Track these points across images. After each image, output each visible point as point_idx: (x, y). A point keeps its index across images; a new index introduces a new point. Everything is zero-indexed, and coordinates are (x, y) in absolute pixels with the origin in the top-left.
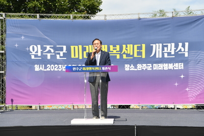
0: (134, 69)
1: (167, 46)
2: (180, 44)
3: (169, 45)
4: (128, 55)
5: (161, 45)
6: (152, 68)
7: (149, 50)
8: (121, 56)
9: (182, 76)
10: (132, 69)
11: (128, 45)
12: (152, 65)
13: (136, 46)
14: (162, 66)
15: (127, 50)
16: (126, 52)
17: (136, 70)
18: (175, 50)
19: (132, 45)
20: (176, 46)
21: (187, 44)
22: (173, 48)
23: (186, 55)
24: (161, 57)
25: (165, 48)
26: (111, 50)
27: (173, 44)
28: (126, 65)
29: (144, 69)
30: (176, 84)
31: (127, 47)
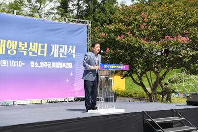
0: (38, 66)
1: (62, 47)
2: (71, 47)
3: (63, 46)
4: (33, 53)
5: (58, 45)
6: (51, 66)
7: (50, 49)
8: (28, 53)
9: (72, 74)
10: (36, 66)
11: (34, 43)
12: (51, 64)
13: (40, 45)
14: (58, 65)
15: (33, 47)
16: (32, 50)
17: (39, 67)
18: (67, 51)
19: (37, 44)
20: (68, 48)
21: (74, 47)
22: (66, 50)
23: (74, 57)
24: (57, 56)
25: (61, 49)
26: (20, 46)
27: (66, 46)
28: (31, 62)
29: (46, 66)
30: (68, 81)
31: (33, 45)
